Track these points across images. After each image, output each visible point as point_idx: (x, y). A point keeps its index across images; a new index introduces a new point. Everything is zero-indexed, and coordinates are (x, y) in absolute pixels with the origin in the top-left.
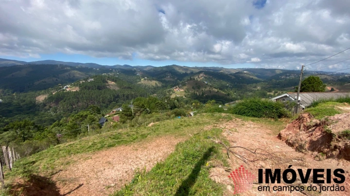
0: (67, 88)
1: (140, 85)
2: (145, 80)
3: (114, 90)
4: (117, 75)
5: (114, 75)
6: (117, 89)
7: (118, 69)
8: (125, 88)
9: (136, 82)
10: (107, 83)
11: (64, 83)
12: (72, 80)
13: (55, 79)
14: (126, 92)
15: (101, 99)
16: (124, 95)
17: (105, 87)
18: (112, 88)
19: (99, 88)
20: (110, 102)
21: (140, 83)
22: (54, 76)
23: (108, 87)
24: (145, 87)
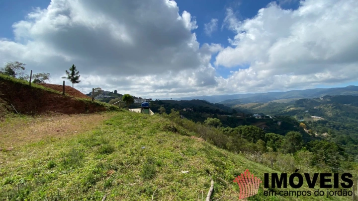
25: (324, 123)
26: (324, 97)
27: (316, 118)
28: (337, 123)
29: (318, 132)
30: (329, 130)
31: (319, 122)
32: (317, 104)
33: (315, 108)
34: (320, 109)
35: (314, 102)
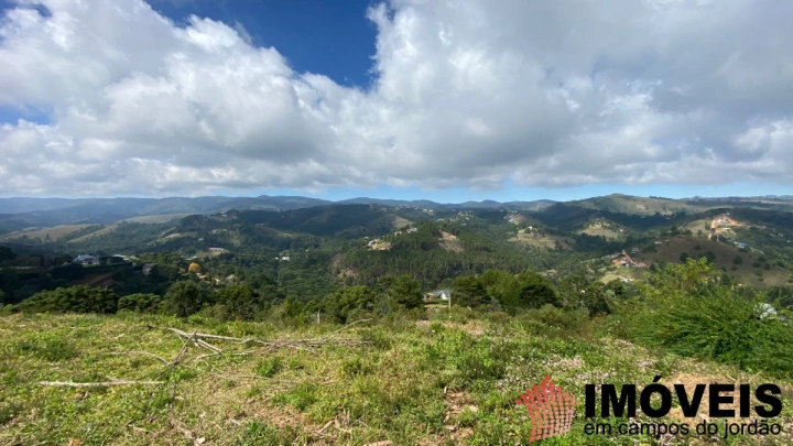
0: (374, 243)
1: (514, 243)
2: (528, 232)
3: (453, 252)
4: (466, 221)
5: (460, 222)
6: (459, 250)
7: (468, 209)
8: (476, 249)
9: (505, 237)
10: (441, 236)
11: (372, 236)
12: (383, 231)
13: (362, 228)
14: (479, 259)
15: (425, 270)
16: (471, 265)
17: (435, 245)
18: (449, 247)
19: (425, 247)
20: (442, 277)
21: (514, 239)
22: (362, 225)
23: (441, 244)
24: (527, 249)
25: (227, 257)
26: (229, 213)
27: (217, 252)
28: (247, 254)
29: (220, 275)
30: (237, 268)
31: (221, 256)
32: (218, 225)
33: (214, 232)
34: (223, 234)
35: (212, 223)
